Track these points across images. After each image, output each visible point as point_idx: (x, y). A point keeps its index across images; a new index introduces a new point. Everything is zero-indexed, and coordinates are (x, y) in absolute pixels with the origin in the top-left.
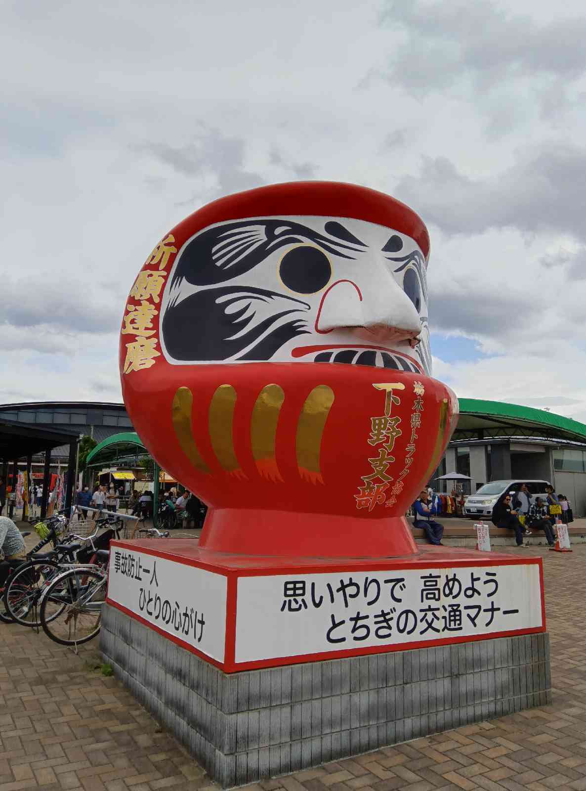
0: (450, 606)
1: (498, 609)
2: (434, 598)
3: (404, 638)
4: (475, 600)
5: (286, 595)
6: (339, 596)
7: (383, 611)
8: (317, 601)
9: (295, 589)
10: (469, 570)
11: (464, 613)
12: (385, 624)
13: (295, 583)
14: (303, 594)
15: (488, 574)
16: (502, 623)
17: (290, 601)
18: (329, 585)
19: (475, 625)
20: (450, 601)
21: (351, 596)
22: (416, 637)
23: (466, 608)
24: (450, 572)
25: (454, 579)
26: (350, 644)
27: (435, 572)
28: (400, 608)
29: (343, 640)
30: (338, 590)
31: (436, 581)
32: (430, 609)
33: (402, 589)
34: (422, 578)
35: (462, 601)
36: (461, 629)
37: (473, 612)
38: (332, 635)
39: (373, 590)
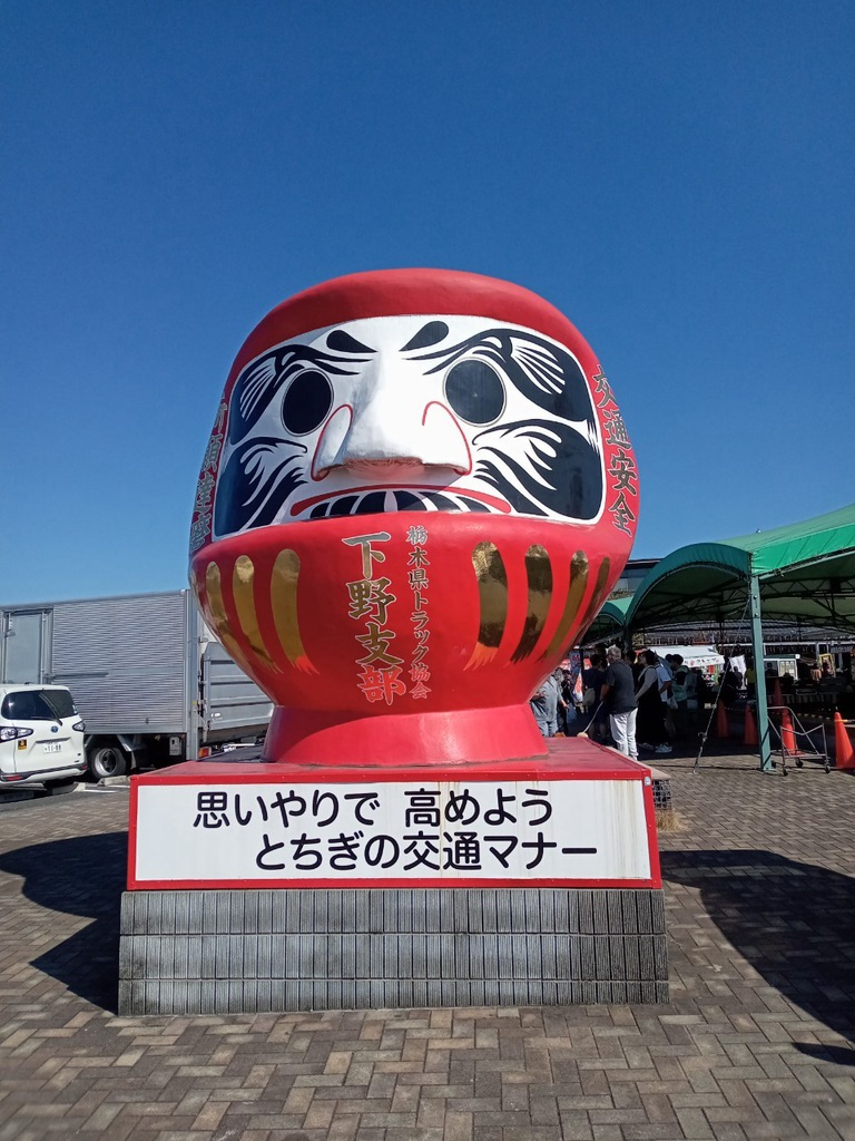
0: (456, 834)
1: (554, 845)
2: (429, 821)
3: (377, 872)
4: (506, 828)
5: (200, 808)
6: (274, 813)
7: (342, 835)
8: (244, 817)
9: (212, 801)
10: (494, 786)
11: (485, 847)
12: (346, 852)
13: (213, 794)
14: (224, 808)
15: (529, 792)
16: (555, 866)
17: (206, 816)
18: (260, 799)
19: (506, 865)
20: (458, 826)
21: (292, 813)
22: (396, 872)
23: (487, 839)
24: (459, 788)
25: (466, 797)
26: (291, 873)
27: (429, 786)
28: (370, 832)
29: (282, 866)
30: (273, 806)
31: (433, 799)
32: (421, 836)
33: (374, 808)
34: (407, 793)
35: (481, 828)
36: (479, 867)
37: (502, 847)
38: (265, 860)
39: (326, 808)
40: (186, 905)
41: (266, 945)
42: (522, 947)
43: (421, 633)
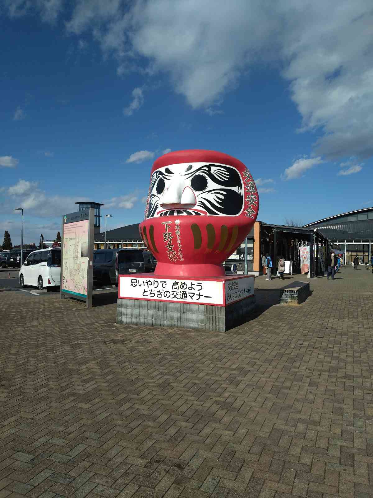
0: (182, 292)
1: (202, 295)
2: (177, 288)
3: (166, 299)
4: (193, 291)
5: (132, 282)
6: (146, 284)
7: (159, 290)
8: (140, 285)
9: (134, 281)
10: (191, 281)
11: (188, 295)
12: (160, 294)
13: (134, 280)
14: (136, 283)
15: (198, 283)
16: (203, 300)
17: (133, 284)
18: (143, 281)
19: (192, 299)
20: (183, 290)
21: (149, 285)
22: (170, 299)
23: (189, 293)
24: (183, 281)
25: (184, 283)
26: (149, 297)
27: (177, 281)
28: (165, 290)
29: (147, 296)
30: (146, 283)
31: (177, 284)
32: (175, 292)
33: (166, 284)
34: (172, 282)
35: (187, 290)
36: (187, 299)
37: (192, 295)
38: (144, 294)
39: (156, 284)
40: (129, 302)
41: (144, 312)
42: (194, 317)
43: (180, 246)
